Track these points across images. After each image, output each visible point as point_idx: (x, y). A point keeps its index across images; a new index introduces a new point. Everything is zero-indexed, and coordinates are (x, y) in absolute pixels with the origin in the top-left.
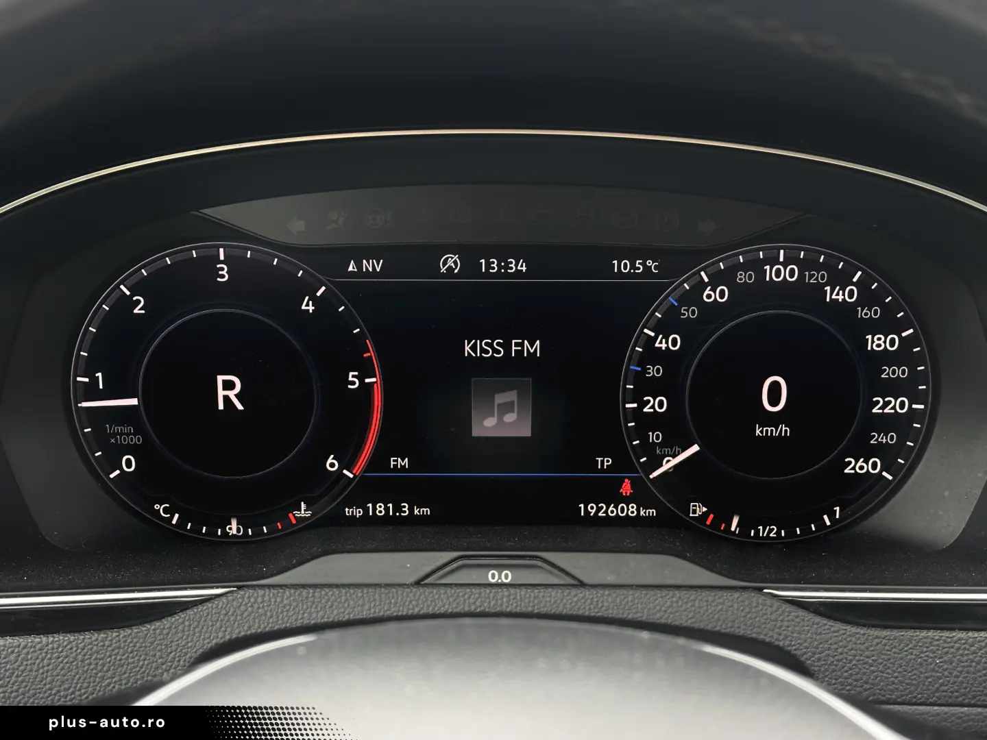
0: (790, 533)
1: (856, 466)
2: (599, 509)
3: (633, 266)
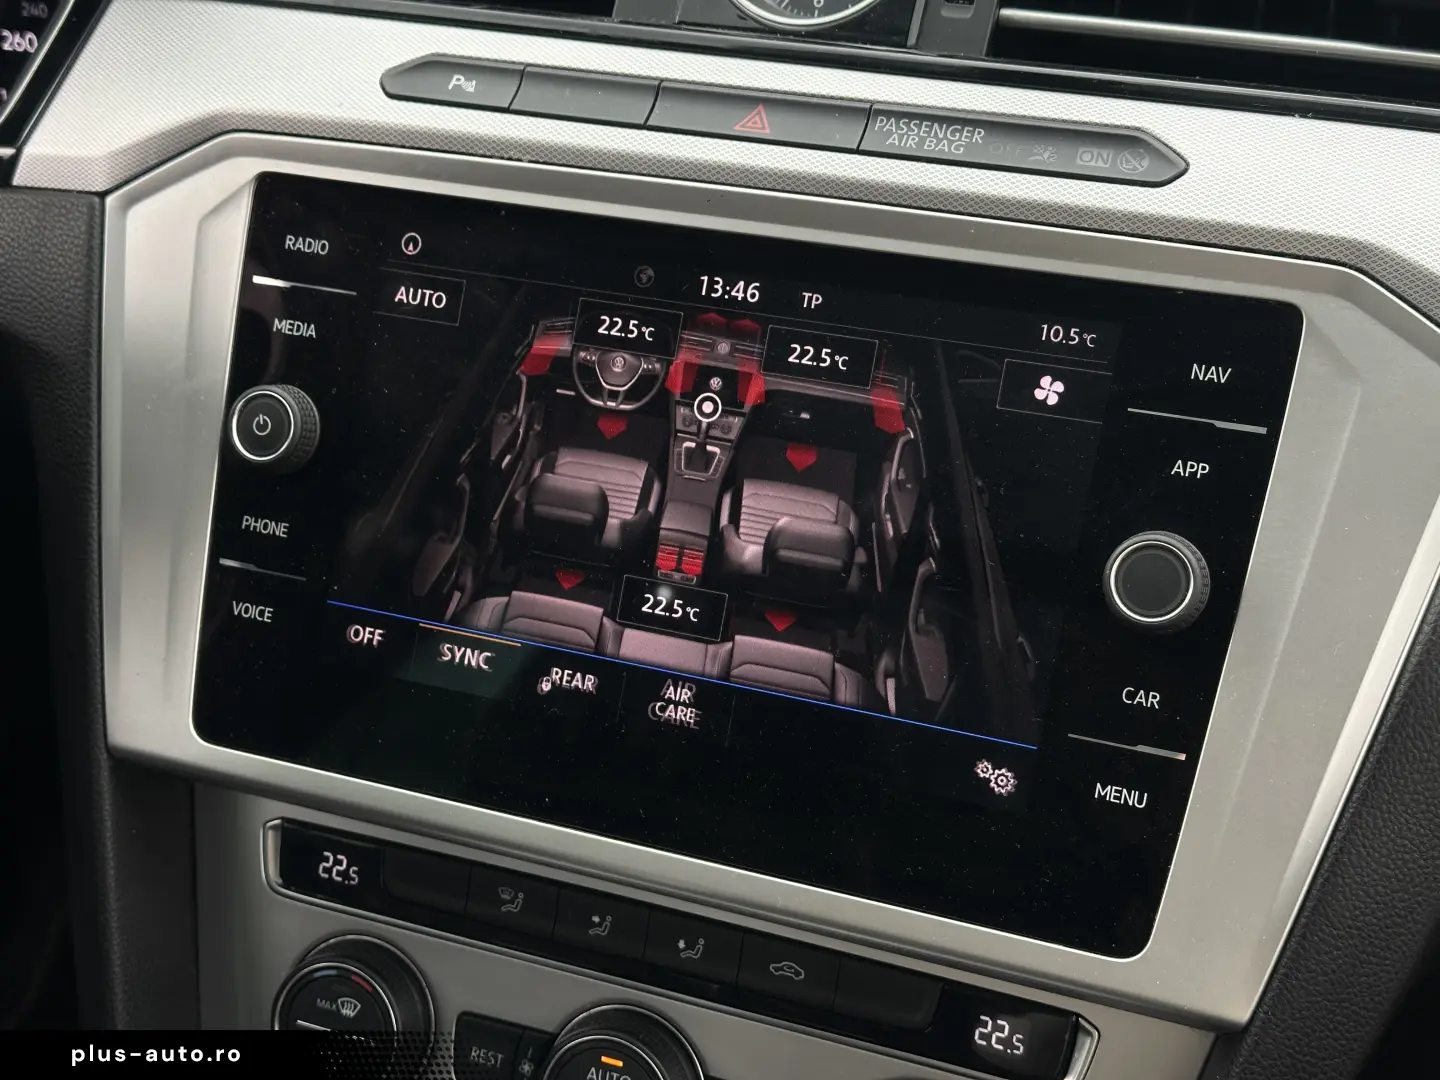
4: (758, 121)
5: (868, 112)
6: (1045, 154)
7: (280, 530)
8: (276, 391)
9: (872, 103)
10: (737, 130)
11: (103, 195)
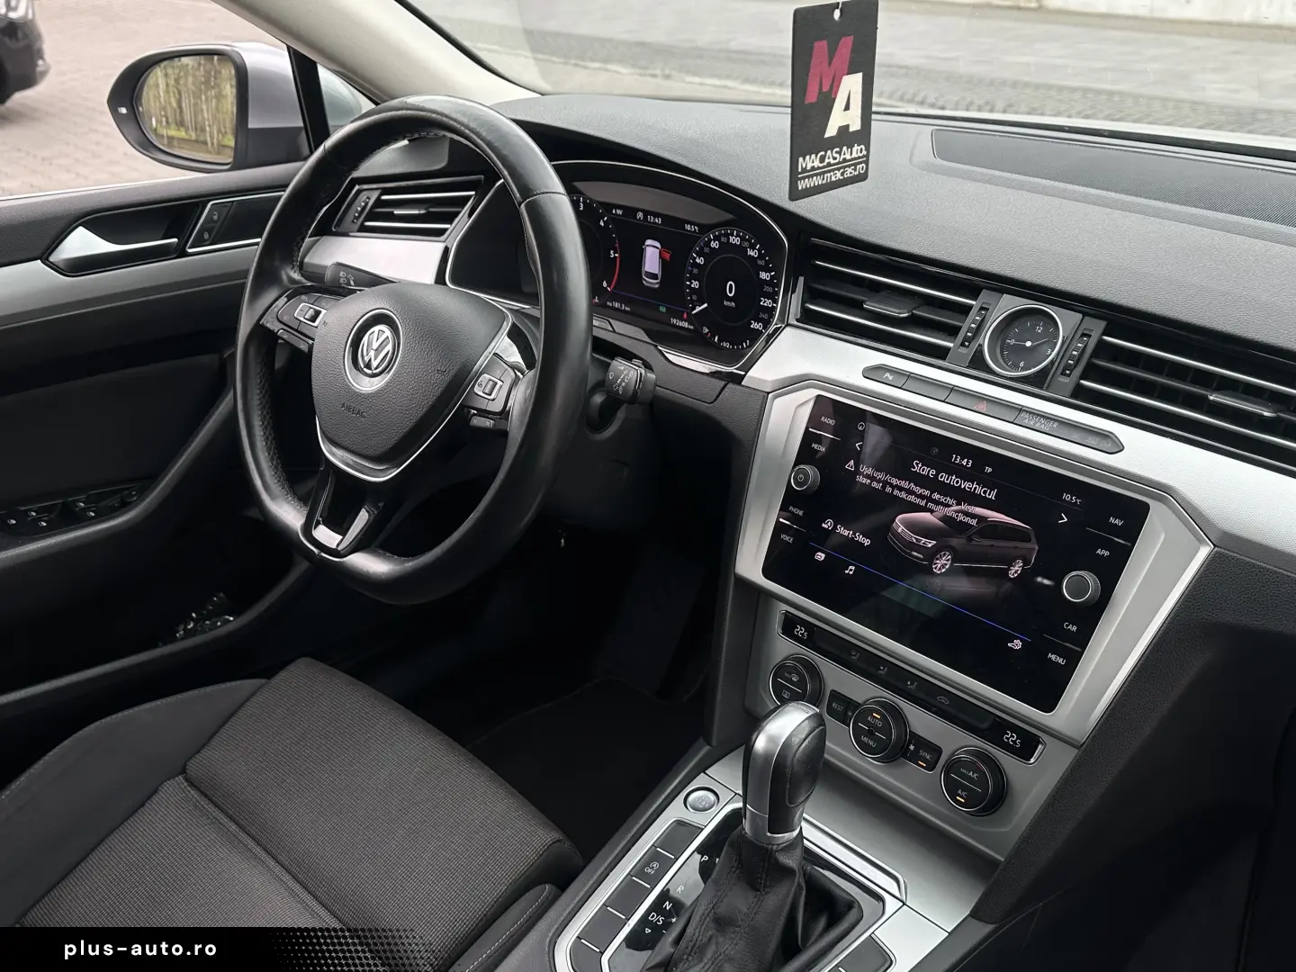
0: (733, 347)
1: (754, 325)
2: (677, 322)
3: (691, 228)
4: (983, 407)
5: (1020, 409)
6: (1076, 436)
7: (801, 513)
8: (807, 468)
9: (1023, 406)
10: (974, 408)
11: (769, 393)
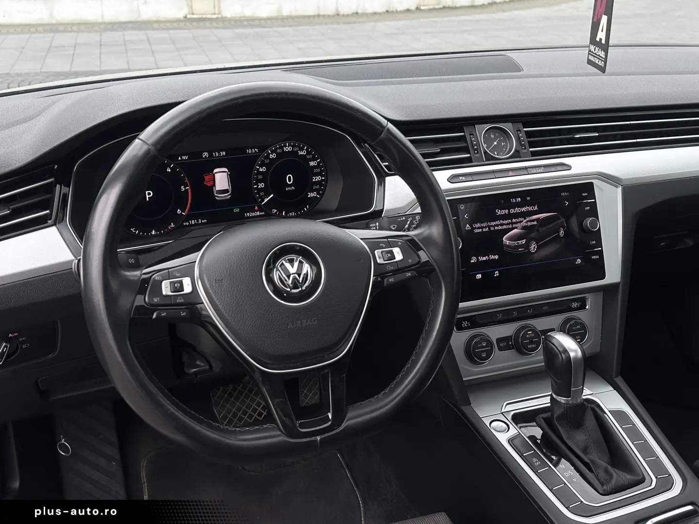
0: (297, 214)
1: (311, 195)
2: (250, 214)
3: (252, 151)
4: (511, 173)
5: (526, 168)
6: (553, 169)
10: (509, 175)
